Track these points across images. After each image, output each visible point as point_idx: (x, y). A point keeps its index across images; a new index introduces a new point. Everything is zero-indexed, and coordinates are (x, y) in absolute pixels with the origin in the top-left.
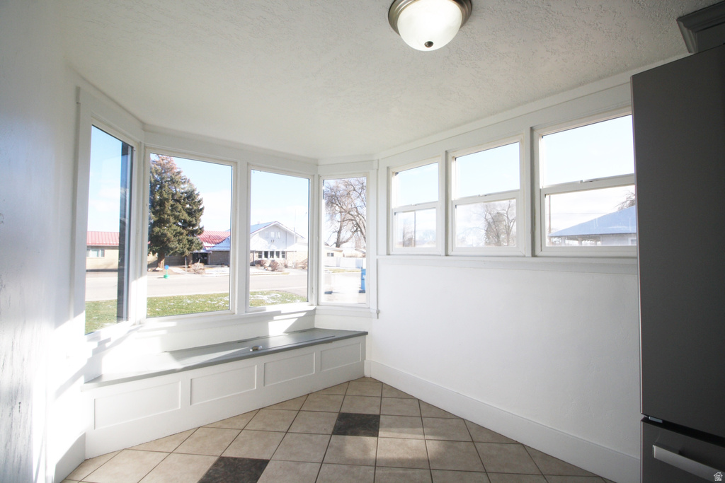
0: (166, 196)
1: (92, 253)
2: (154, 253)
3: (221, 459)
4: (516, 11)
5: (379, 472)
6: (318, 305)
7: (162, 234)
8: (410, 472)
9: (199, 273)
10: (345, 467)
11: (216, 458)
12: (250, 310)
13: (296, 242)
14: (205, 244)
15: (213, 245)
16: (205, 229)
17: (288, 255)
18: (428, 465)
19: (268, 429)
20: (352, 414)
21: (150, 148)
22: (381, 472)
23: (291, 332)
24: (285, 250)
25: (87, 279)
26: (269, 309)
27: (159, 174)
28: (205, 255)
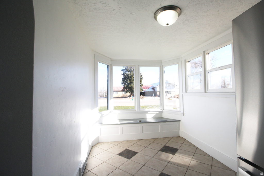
0: (132, 75)
1: (115, 93)
2: (129, 93)
3: (127, 149)
4: (197, 3)
5: (169, 164)
6: (163, 109)
7: (131, 87)
8: (179, 167)
9: (142, 99)
10: (159, 160)
11: (125, 149)
12: (141, 110)
13: (175, 88)
14: (144, 89)
15: (146, 90)
16: (143, 84)
17: (172, 93)
18: (188, 168)
19: (141, 145)
20: (169, 147)
21: (113, 65)
22: (169, 165)
23: (154, 118)
24: (170, 91)
25: (99, 100)
26: (147, 110)
27: (130, 68)
28: (144, 93)
